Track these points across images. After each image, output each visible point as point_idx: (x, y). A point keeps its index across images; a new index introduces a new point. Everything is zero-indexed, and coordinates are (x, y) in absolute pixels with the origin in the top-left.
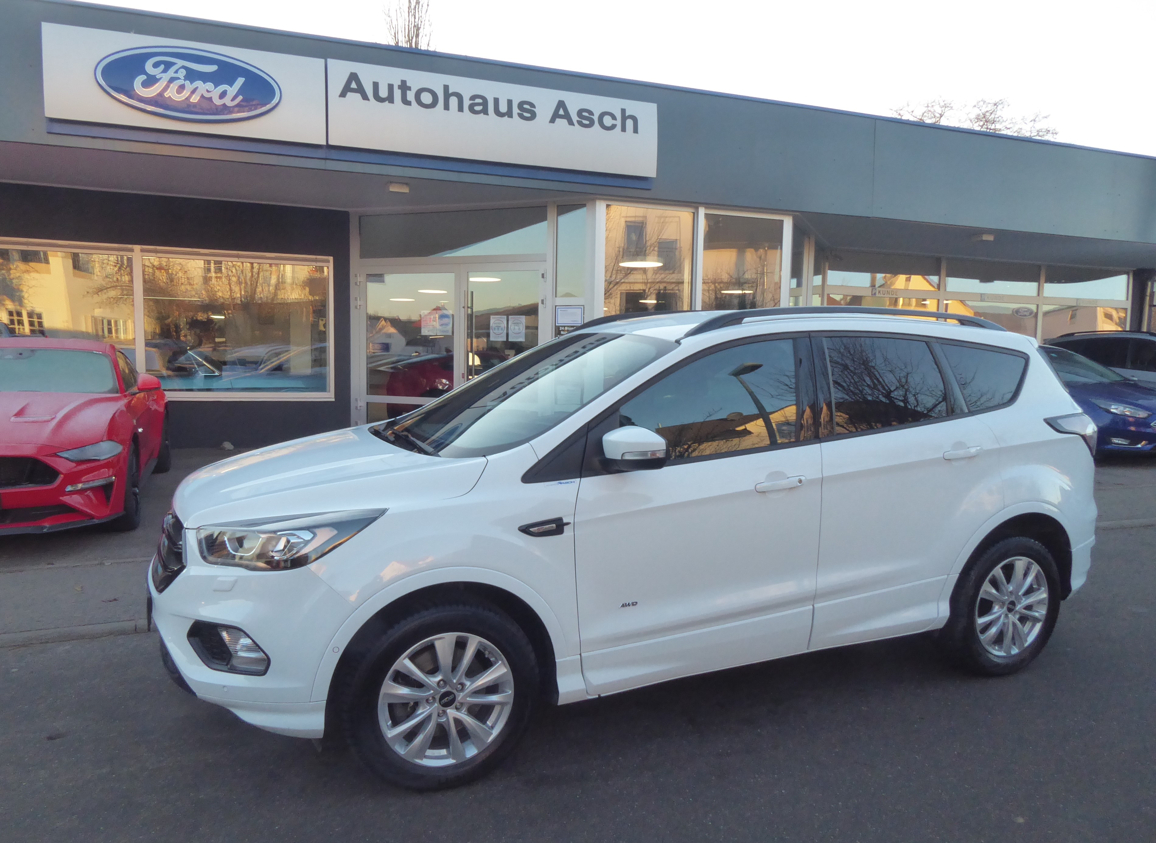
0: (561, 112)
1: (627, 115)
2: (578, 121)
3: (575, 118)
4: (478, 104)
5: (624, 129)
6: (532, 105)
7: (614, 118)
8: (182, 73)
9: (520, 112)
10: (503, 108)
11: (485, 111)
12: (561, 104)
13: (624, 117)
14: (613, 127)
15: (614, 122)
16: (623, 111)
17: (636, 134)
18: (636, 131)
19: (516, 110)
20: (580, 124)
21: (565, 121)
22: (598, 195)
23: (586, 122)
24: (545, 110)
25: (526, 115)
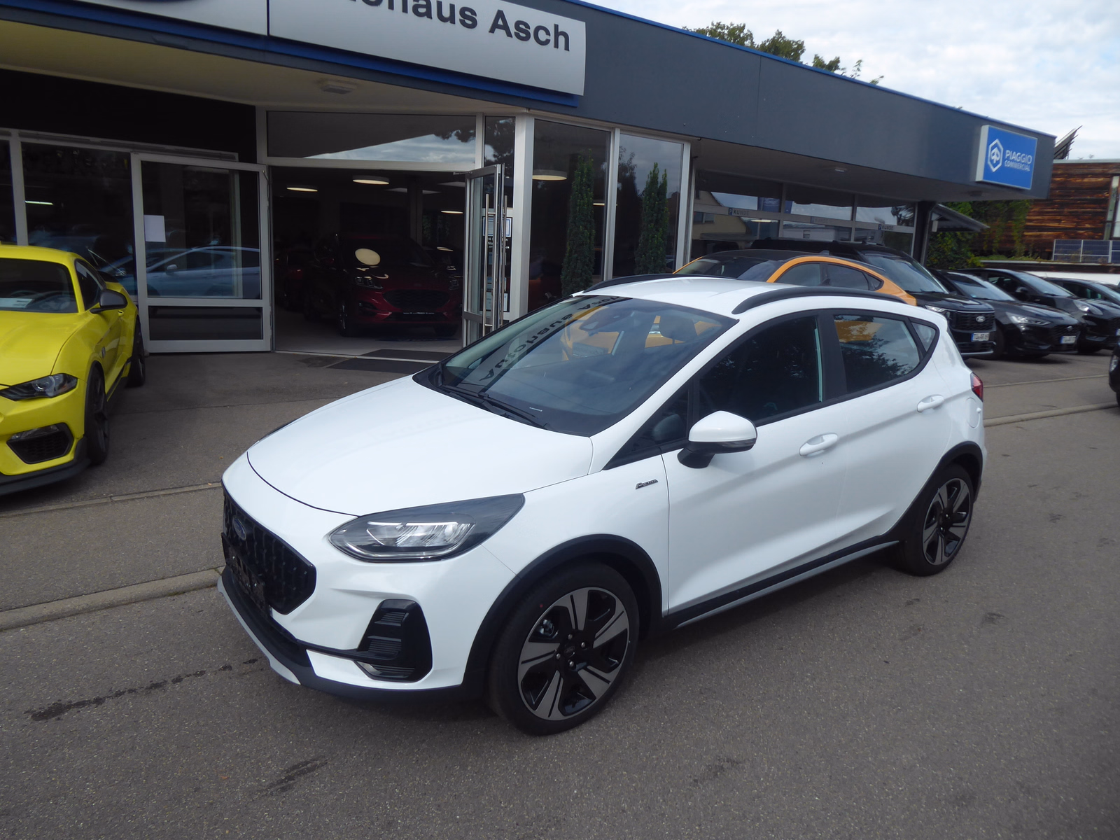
0: (500, 22)
1: (559, 31)
2: (515, 33)
3: (513, 30)
4: (422, 6)
5: (556, 46)
6: (473, 13)
7: (548, 33)
9: (461, 18)
10: (446, 13)
11: (429, 15)
12: (500, 14)
14: (547, 42)
15: (548, 37)
16: (556, 27)
17: (567, 51)
18: (567, 48)
19: (458, 17)
20: (518, 36)
21: (503, 32)
22: (529, 109)
23: (523, 35)
24: (485, 19)
25: (467, 21)
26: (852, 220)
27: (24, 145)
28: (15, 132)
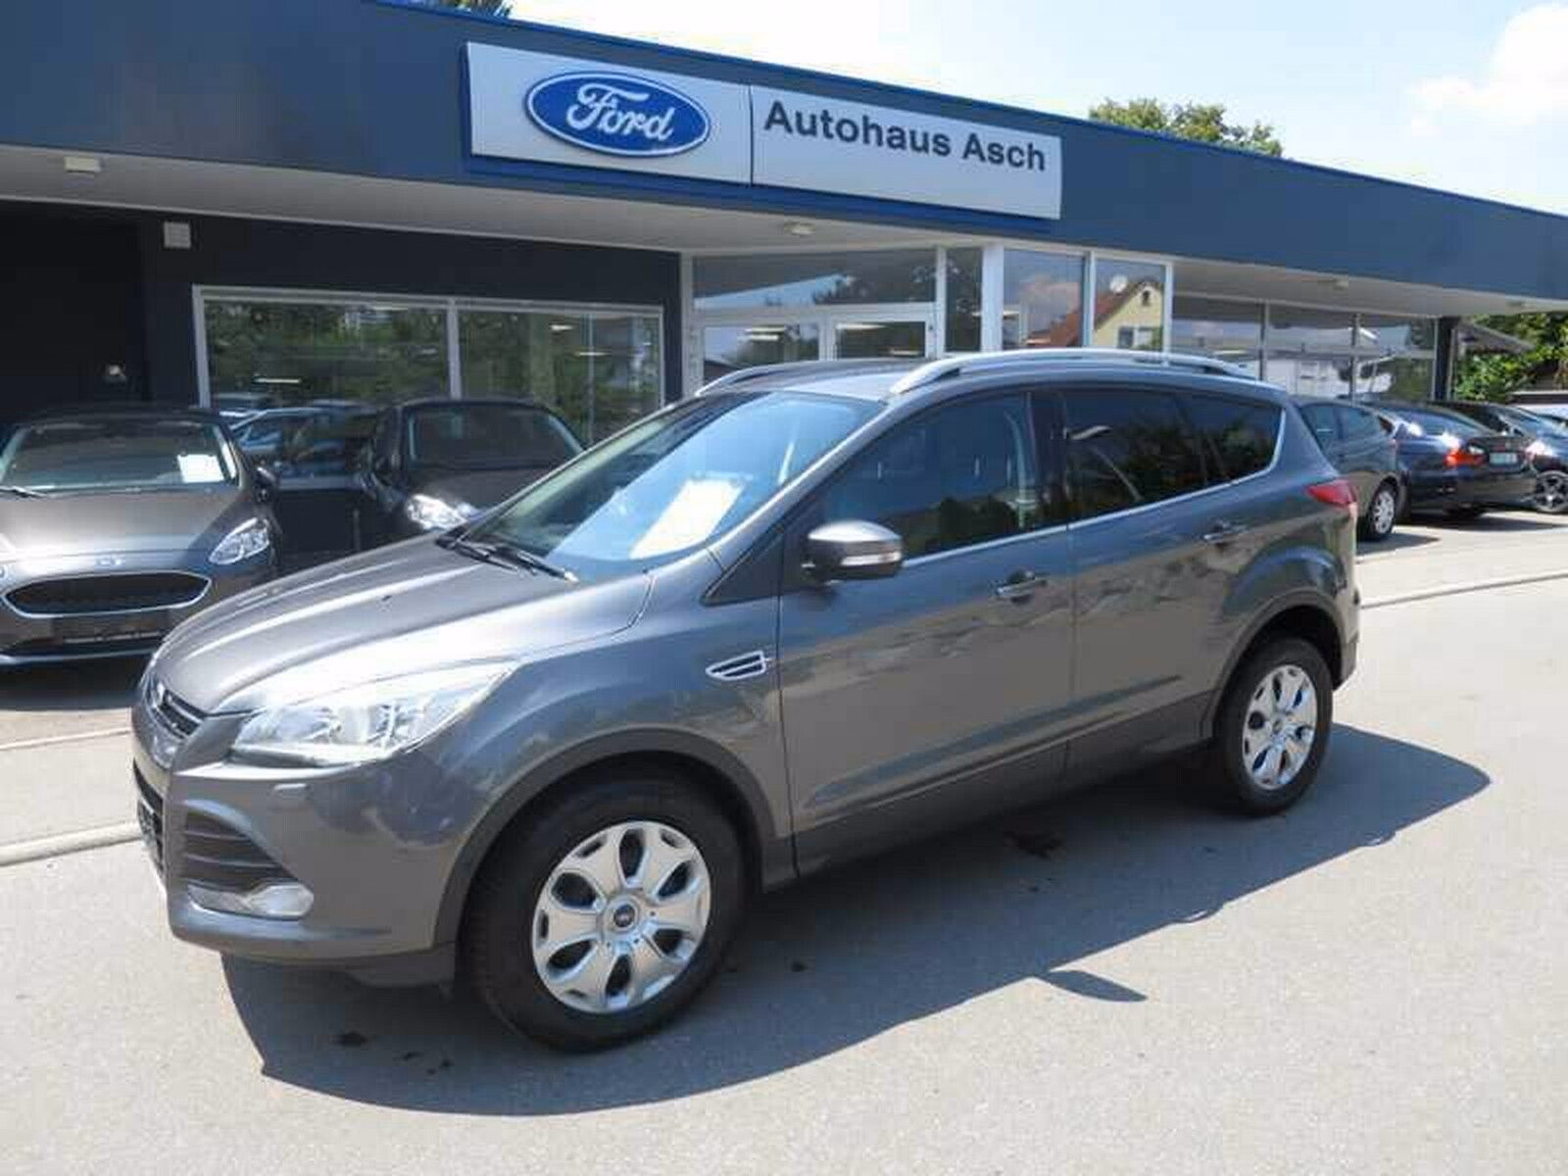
0: (973, 147)
1: (1035, 148)
2: (989, 157)
4: (896, 137)
5: (1031, 165)
7: (1021, 153)
8: (614, 103)
10: (920, 143)
11: (902, 146)
12: (973, 138)
13: (1032, 153)
14: (1021, 164)
15: (1021, 158)
16: (1030, 146)
17: (1042, 172)
18: (1042, 167)
19: (931, 145)
20: (991, 159)
22: (1002, 238)
23: (996, 158)
24: (958, 145)
25: (942, 149)
26: (1353, 343)
27: (460, 312)
28: (452, 299)
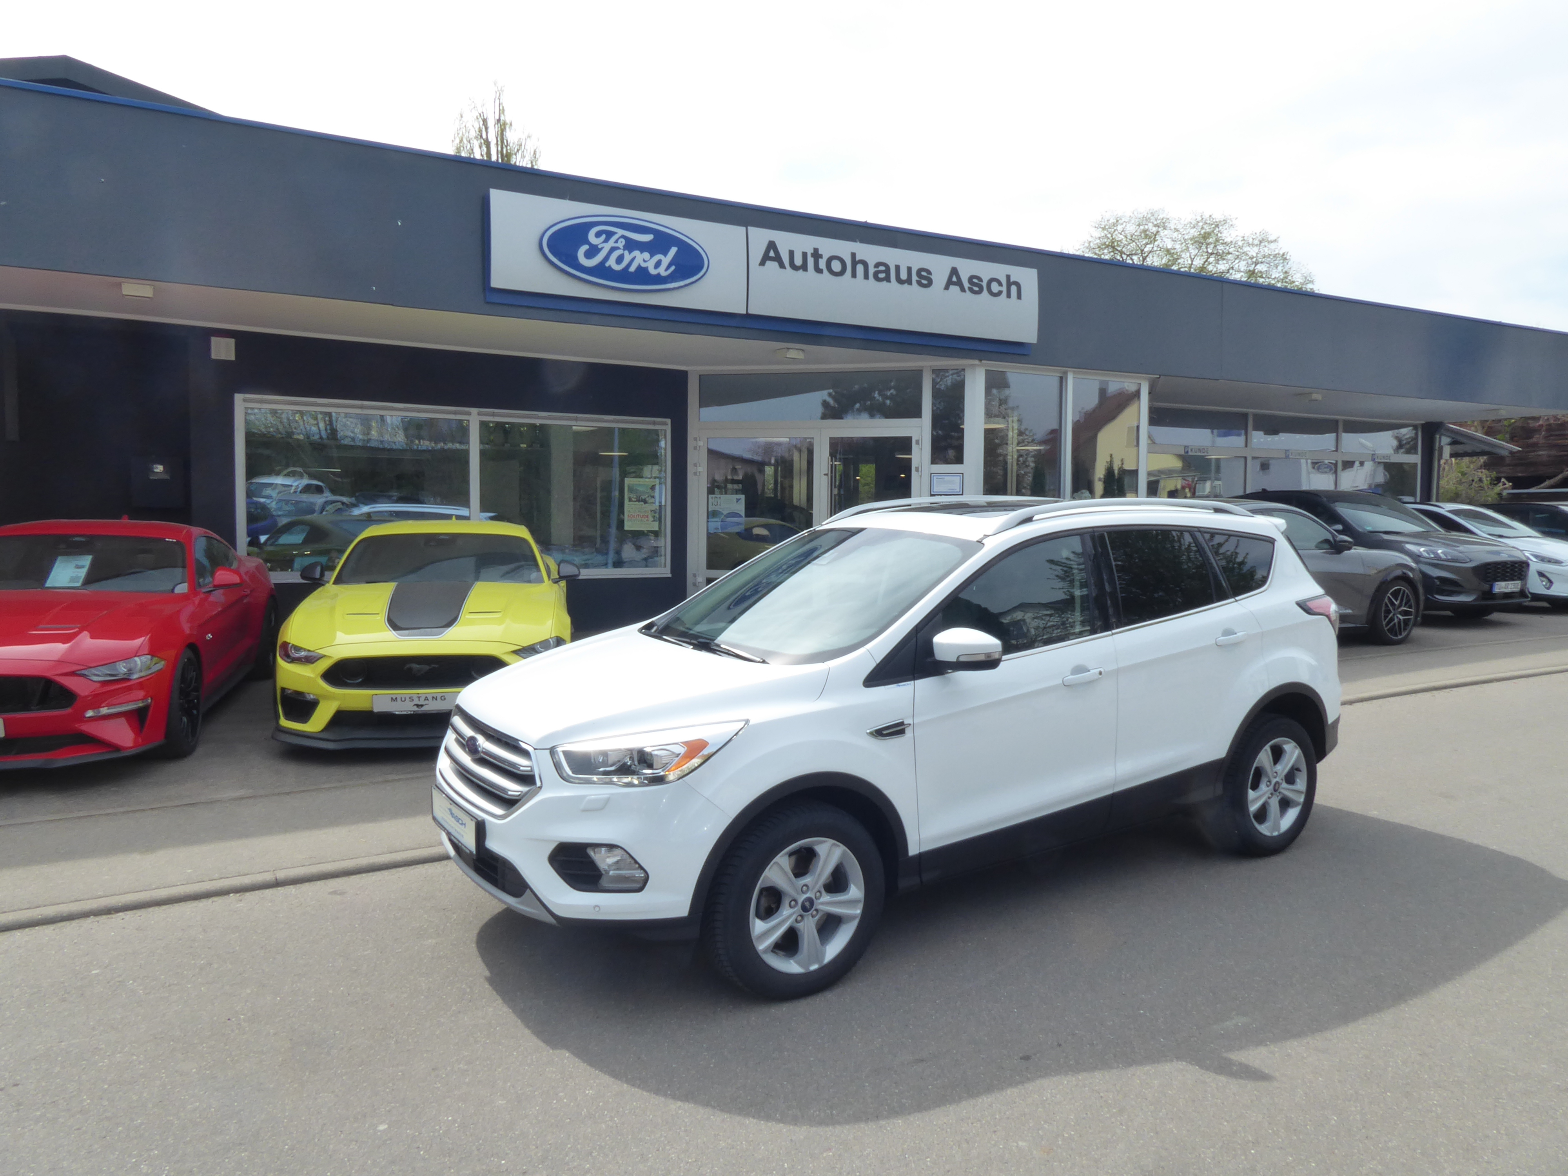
0: (954, 279)
1: (1011, 281)
3: (966, 285)
4: (881, 272)
5: (1009, 295)
6: (929, 272)
7: (1000, 284)
8: (621, 243)
9: (918, 279)
10: (904, 276)
11: (888, 279)
12: (954, 271)
13: (1009, 284)
14: (1000, 293)
15: (1000, 288)
16: (1008, 277)
17: (1019, 301)
18: (1019, 297)
19: (915, 278)
20: (971, 290)
22: (981, 360)
23: (976, 289)
24: (940, 277)
25: (924, 282)
27: (482, 424)
